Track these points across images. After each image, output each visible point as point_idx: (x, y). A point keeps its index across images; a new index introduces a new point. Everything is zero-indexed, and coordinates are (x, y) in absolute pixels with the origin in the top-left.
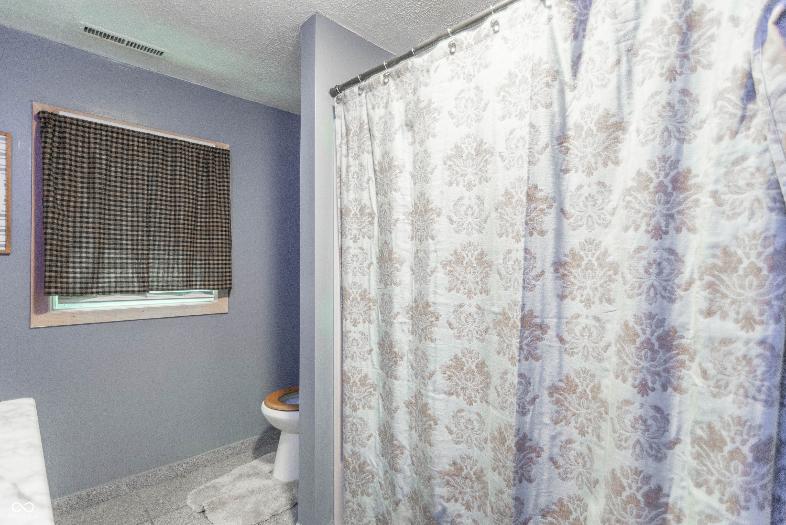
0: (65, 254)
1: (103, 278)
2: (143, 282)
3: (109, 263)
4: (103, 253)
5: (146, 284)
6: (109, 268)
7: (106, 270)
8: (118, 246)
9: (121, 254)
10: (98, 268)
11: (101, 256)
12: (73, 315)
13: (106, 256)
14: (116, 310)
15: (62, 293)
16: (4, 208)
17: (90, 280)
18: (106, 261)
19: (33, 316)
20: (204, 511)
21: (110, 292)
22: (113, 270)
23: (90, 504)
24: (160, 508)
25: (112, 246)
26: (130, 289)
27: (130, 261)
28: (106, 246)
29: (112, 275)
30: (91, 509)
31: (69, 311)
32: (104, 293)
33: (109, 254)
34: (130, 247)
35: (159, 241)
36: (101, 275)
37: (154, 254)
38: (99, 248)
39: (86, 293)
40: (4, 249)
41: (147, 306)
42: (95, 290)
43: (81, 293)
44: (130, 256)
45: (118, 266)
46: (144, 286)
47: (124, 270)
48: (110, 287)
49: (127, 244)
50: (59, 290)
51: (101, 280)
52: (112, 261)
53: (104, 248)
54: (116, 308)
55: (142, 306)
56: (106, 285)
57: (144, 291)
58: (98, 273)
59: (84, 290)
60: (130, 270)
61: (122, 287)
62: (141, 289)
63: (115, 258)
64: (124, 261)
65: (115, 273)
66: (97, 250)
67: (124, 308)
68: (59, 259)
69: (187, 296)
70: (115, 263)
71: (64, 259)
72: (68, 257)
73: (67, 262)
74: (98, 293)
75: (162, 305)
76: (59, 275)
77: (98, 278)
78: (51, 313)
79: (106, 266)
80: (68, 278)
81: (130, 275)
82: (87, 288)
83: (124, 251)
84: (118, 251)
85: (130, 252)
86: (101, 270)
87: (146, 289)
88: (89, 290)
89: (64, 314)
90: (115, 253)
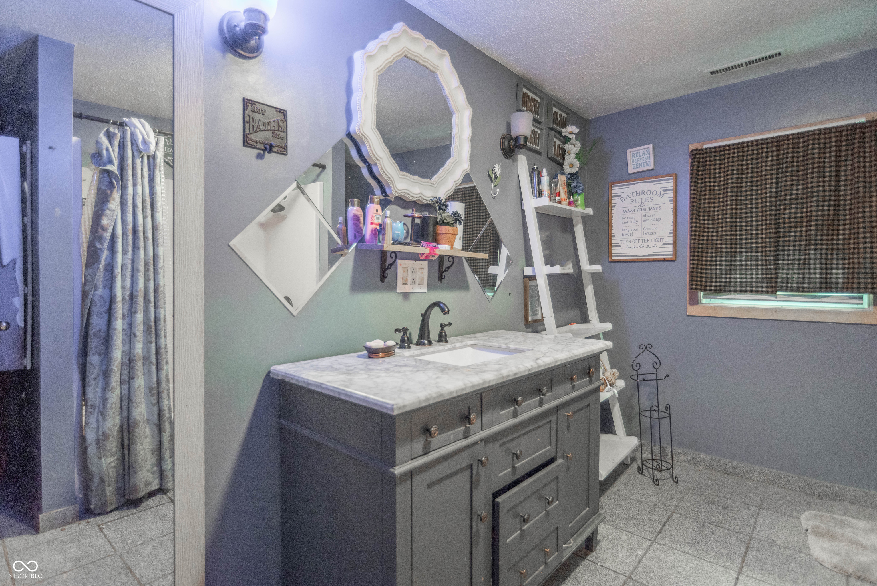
0: (704, 259)
1: (736, 278)
2: (771, 283)
3: (741, 265)
4: (735, 257)
5: (773, 285)
6: (741, 269)
7: (738, 272)
8: (749, 250)
9: (751, 256)
10: (731, 270)
11: (733, 259)
12: (715, 308)
13: (738, 259)
14: (749, 308)
15: (706, 290)
16: (672, 228)
17: (723, 280)
18: (738, 263)
19: (688, 306)
20: (807, 530)
21: (741, 291)
22: (743, 272)
23: (726, 472)
24: (775, 506)
25: (743, 250)
26: (760, 289)
27: (759, 263)
28: (738, 250)
29: (743, 276)
30: (726, 476)
31: (712, 305)
32: (736, 291)
33: (741, 257)
34: (759, 249)
35: (789, 241)
36: (733, 276)
37: (783, 255)
38: (731, 252)
39: (720, 291)
40: (671, 257)
41: (780, 307)
42: (727, 289)
43: (716, 291)
44: (759, 258)
45: (749, 267)
46: (772, 287)
47: (754, 272)
48: (741, 287)
49: (757, 247)
50: (703, 288)
51: (733, 280)
52: (743, 263)
53: (736, 252)
54: (750, 306)
55: (774, 307)
56: (738, 284)
57: (772, 292)
58: (731, 274)
59: (718, 288)
60: (760, 272)
61: (752, 287)
62: (769, 289)
63: (746, 261)
64: (754, 263)
65: (746, 274)
66: (729, 254)
67: (756, 306)
68: (700, 263)
69: (823, 300)
70: (746, 265)
71: (704, 263)
72: (707, 261)
73: (706, 265)
74: (730, 291)
75: (796, 308)
76: (699, 275)
77: (730, 278)
78: (700, 305)
79: (738, 267)
80: (706, 277)
81: (760, 276)
82: (721, 286)
83: (754, 254)
84: (748, 254)
85: (759, 254)
86: (733, 272)
87: (774, 289)
88: (723, 289)
89: (709, 307)
90: (746, 256)
